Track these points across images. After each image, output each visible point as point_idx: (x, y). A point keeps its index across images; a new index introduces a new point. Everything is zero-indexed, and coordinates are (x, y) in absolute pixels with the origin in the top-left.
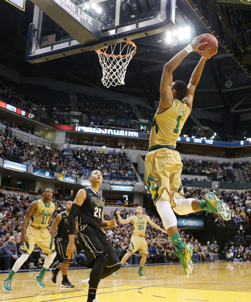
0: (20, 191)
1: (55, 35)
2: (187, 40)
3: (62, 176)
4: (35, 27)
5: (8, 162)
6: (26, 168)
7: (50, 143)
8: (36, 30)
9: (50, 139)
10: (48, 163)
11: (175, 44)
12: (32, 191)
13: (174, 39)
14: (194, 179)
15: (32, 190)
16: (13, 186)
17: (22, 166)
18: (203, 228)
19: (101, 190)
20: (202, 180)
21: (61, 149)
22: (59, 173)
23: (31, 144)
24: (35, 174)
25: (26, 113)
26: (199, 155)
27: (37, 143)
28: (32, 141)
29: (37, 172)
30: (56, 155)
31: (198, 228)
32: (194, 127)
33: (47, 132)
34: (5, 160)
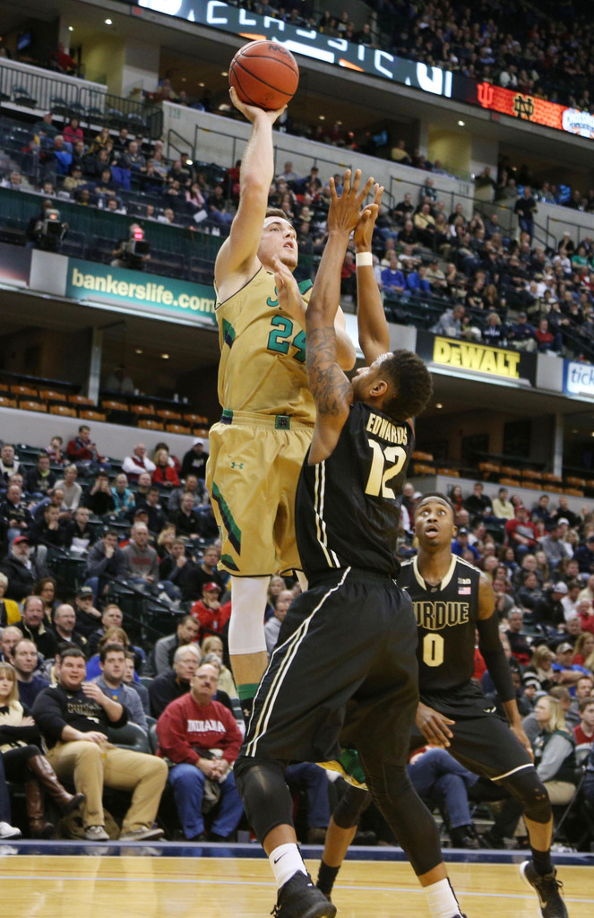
5: (586, 369)
34: (572, 361)
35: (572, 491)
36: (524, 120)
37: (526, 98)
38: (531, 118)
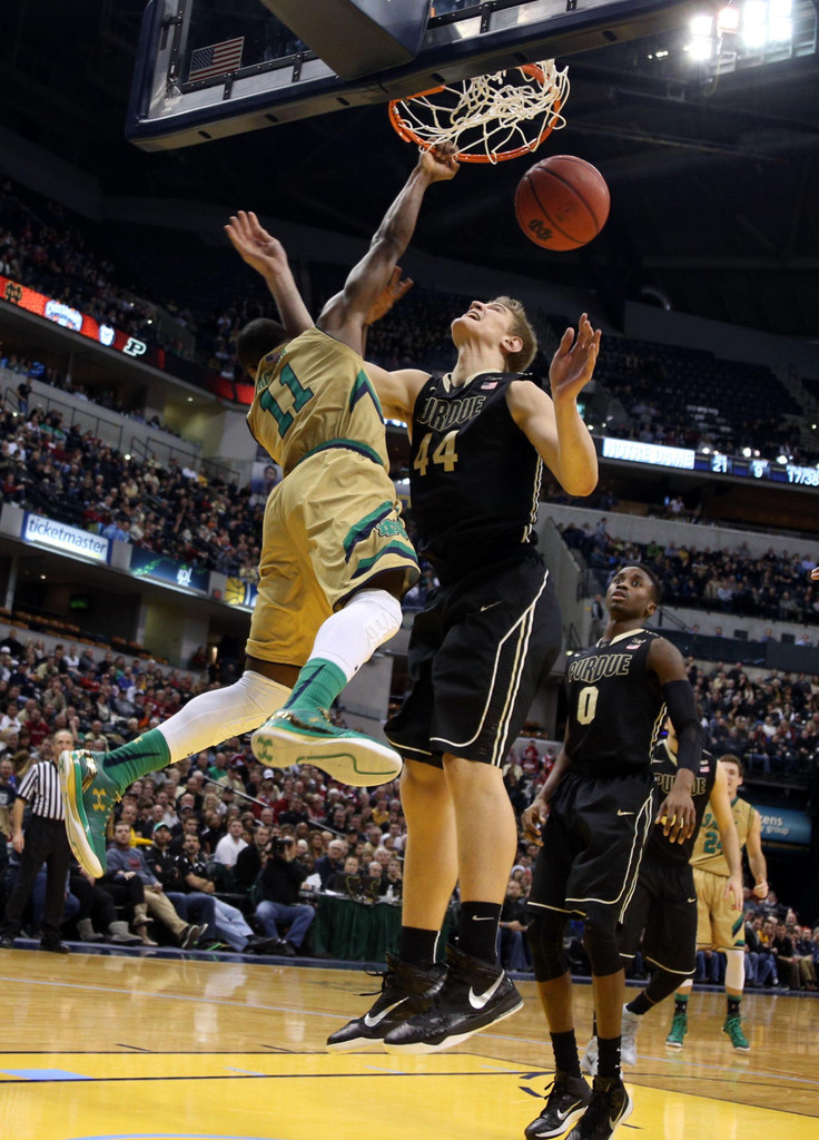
0: (79, 637)
1: (241, 41)
2: (779, 49)
3: (238, 587)
4: (167, 12)
5: (43, 521)
6: (105, 550)
7: (201, 455)
8: (172, 20)
9: (202, 441)
10: (187, 535)
11: (722, 66)
12: (124, 641)
13: (719, 47)
14: (778, 638)
15: (121, 637)
16: (56, 617)
17: (92, 541)
18: (808, 850)
19: (387, 654)
20: (811, 644)
21: (241, 485)
22: (230, 575)
23: (128, 457)
24: (139, 574)
25: (116, 338)
26: (802, 537)
27: (149, 455)
28: (132, 447)
29: (147, 567)
30: (219, 506)
31: (784, 846)
32: (789, 417)
33: (192, 411)
34: (31, 512)
35: (19, 623)
36: (12, 304)
37: (17, 286)
38: (19, 303)
